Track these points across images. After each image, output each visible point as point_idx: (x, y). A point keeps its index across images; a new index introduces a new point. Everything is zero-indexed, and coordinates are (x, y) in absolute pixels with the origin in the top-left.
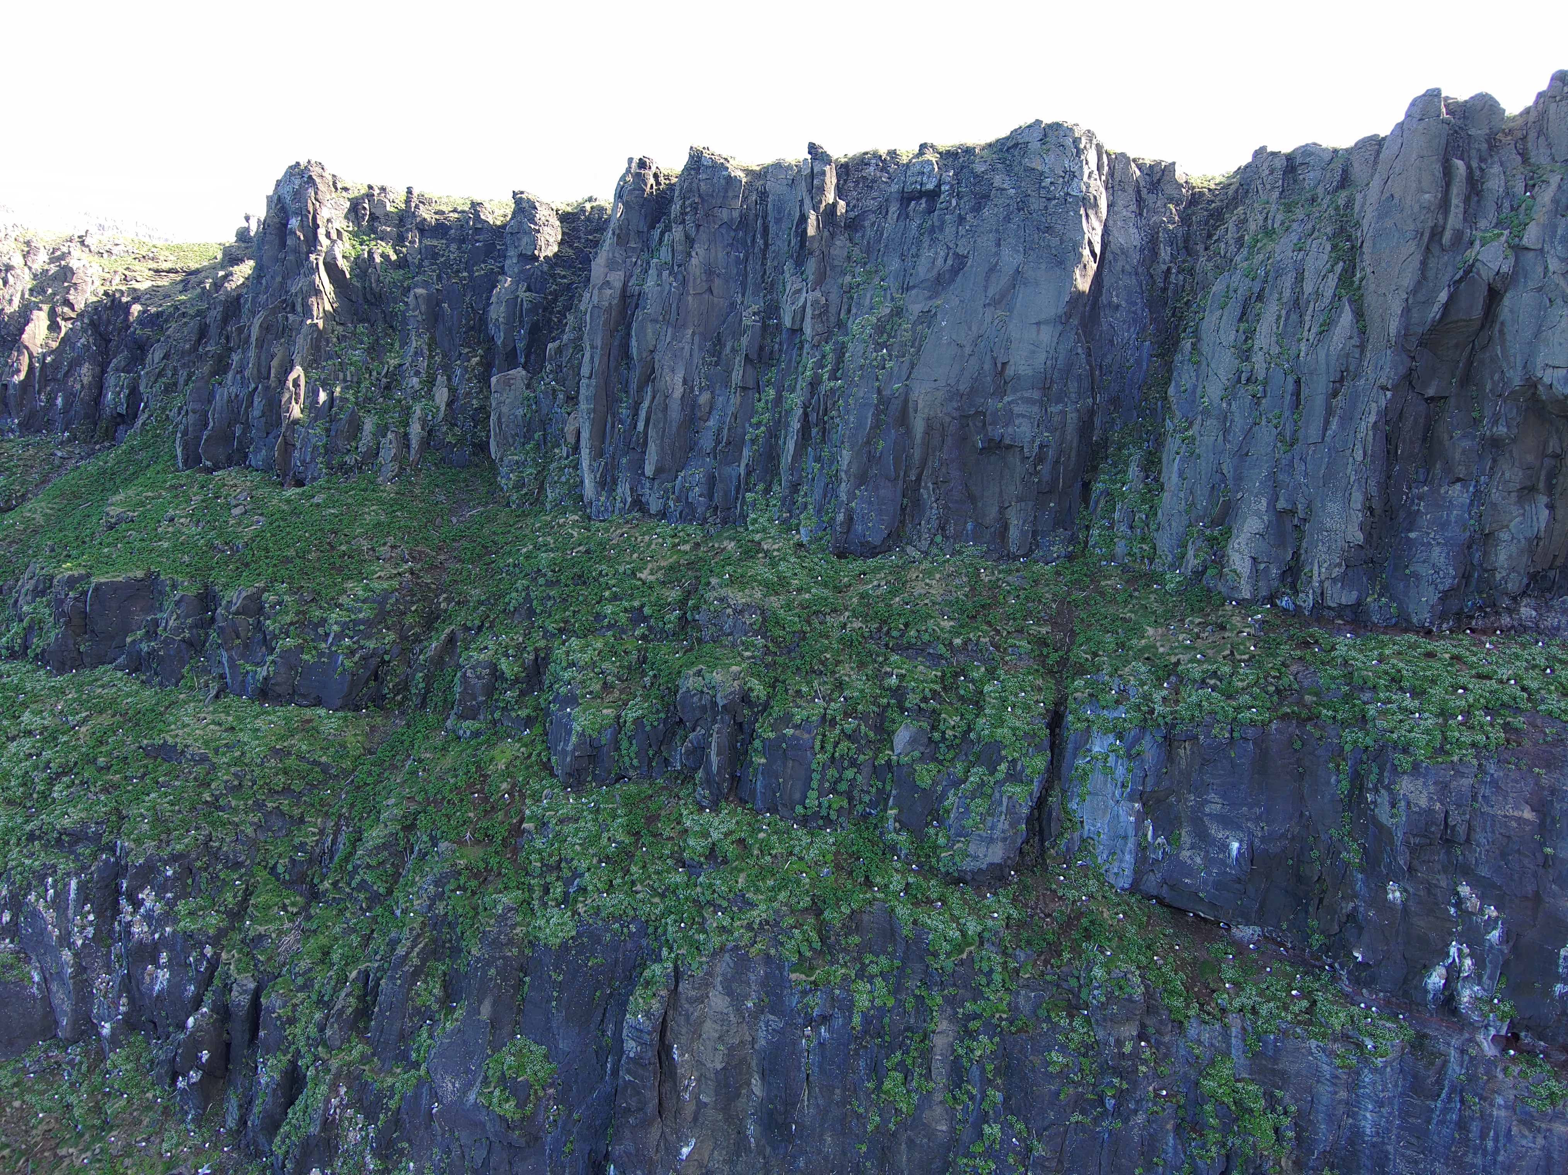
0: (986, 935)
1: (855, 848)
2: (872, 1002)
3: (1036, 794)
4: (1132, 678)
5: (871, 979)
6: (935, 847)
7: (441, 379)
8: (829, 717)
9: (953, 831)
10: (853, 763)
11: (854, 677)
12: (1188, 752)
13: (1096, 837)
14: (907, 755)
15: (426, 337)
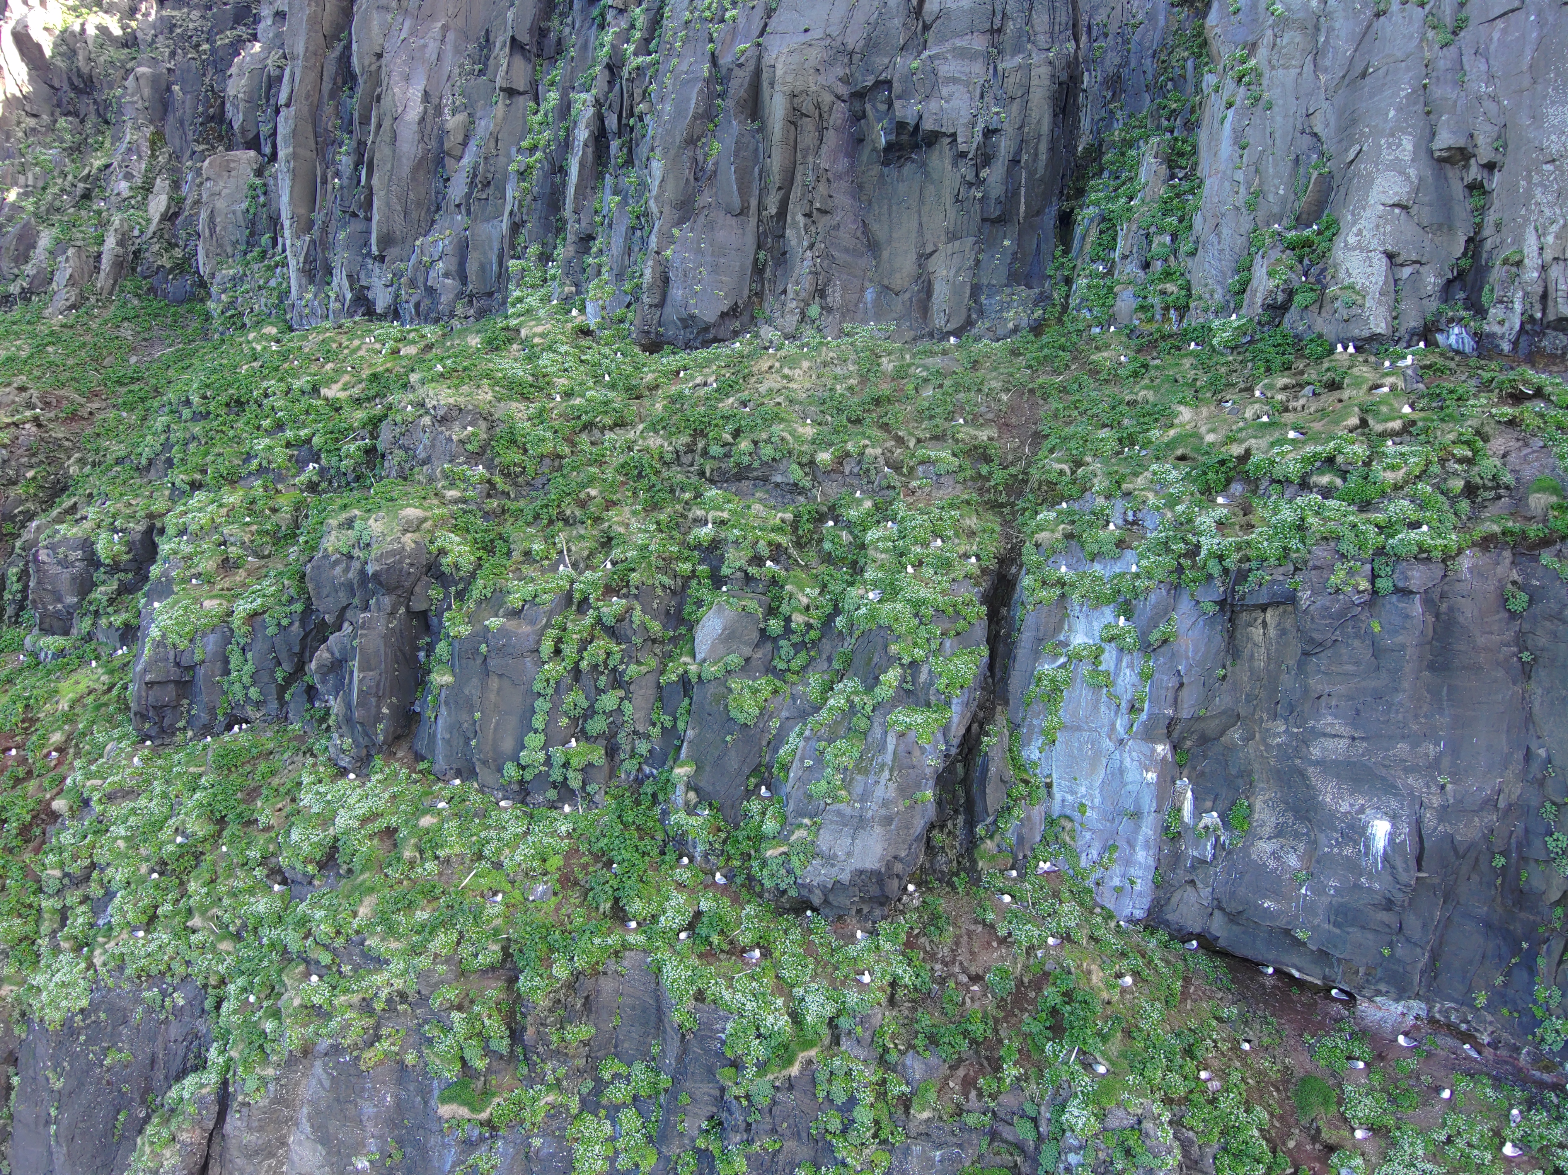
0: (844, 1023)
1: (603, 842)
2: (612, 1160)
3: (957, 731)
4: (1150, 495)
5: (613, 1112)
6: (758, 839)
7: (161, 183)
8: (577, 596)
9: (791, 806)
10: (617, 681)
11: (634, 524)
12: (1272, 632)
13: (1076, 815)
14: (715, 663)
15: (149, 131)
